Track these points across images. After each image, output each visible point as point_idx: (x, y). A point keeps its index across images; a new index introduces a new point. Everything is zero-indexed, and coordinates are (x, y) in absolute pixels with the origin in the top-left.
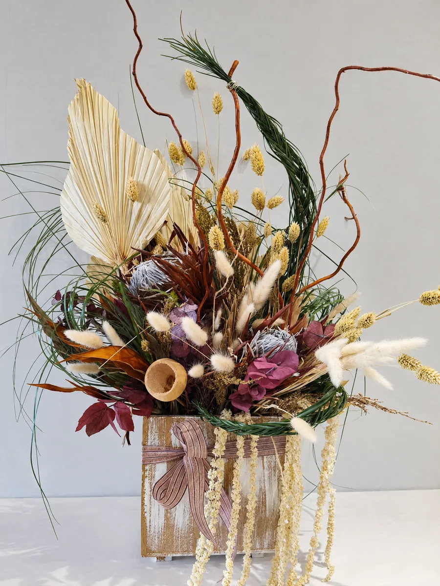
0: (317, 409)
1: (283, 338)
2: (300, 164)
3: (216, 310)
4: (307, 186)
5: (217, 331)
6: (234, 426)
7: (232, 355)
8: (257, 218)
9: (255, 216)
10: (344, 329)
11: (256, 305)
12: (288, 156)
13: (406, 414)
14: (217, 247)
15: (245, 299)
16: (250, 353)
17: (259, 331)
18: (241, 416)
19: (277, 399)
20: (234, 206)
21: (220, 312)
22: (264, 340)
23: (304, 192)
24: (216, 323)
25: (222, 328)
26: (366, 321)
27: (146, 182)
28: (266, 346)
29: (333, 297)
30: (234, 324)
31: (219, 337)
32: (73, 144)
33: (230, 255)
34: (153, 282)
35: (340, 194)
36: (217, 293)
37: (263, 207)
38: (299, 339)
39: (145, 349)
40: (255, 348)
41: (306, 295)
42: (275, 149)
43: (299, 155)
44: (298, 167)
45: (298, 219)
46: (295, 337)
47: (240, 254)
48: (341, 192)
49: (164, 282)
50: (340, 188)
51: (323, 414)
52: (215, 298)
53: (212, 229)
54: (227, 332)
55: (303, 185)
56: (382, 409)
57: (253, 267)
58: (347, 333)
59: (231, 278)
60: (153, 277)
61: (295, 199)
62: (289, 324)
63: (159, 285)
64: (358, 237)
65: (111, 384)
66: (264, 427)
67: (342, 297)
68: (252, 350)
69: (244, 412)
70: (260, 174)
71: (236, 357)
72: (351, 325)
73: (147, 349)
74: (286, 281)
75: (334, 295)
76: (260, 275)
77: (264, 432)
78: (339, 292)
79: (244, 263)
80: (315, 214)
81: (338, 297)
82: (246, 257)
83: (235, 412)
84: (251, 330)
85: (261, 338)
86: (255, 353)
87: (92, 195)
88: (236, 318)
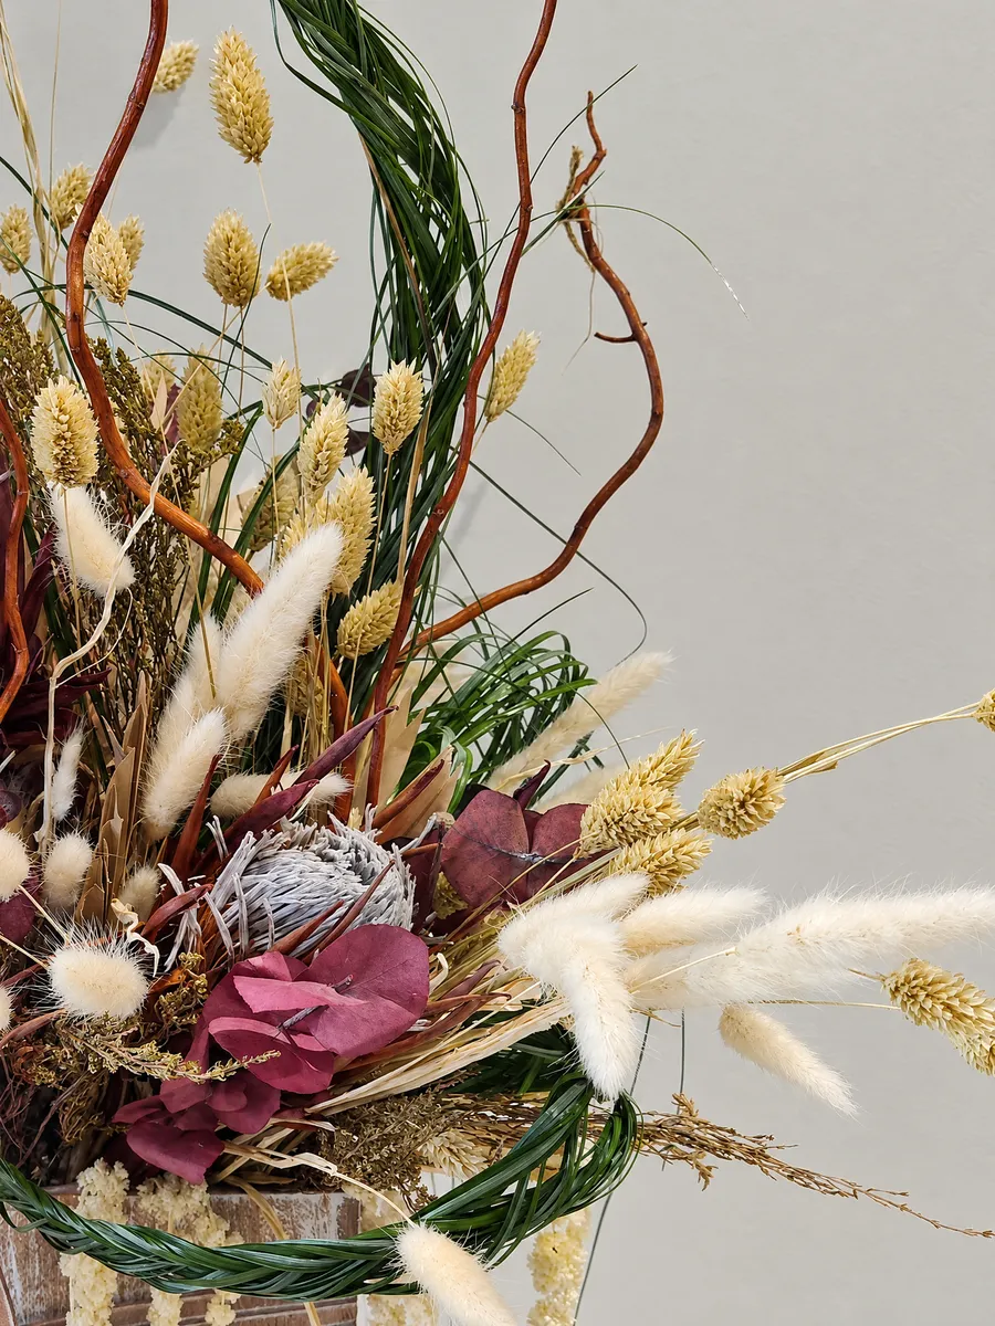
0: (510, 1181)
1: (355, 867)
2: (419, 112)
3: (61, 736)
4: (447, 207)
5: (62, 828)
6: (146, 1253)
7: (134, 937)
8: (226, 337)
9: (218, 333)
10: (627, 830)
11: (230, 714)
12: (372, 78)
13: (900, 1200)
14: (67, 473)
15: (185, 693)
16: (211, 931)
17: (250, 834)
18: (165, 1194)
19: (328, 1126)
20: (131, 293)
21: (73, 748)
22: (272, 875)
23: (434, 229)
24: (58, 793)
25: (84, 816)
26: (742, 805)
28: (284, 899)
29: (542, 673)
30: (137, 796)
31: (72, 856)
33: (120, 502)
35: (571, 236)
36: (59, 667)
37: (253, 292)
38: (421, 866)
40: (235, 906)
41: (431, 665)
42: (321, 49)
43: (419, 75)
44: (410, 123)
45: (407, 346)
46: (405, 858)
47: (164, 501)
48: (575, 226)
50: (573, 211)
51: (534, 1205)
52: (53, 687)
53: (48, 396)
54: (110, 834)
55: (429, 201)
56: (791, 1177)
57: (213, 547)
58: (641, 850)
59: (121, 597)
61: (397, 262)
62: (371, 798)
64: (657, 417)
66: (276, 1258)
67: (582, 669)
68: (220, 918)
69: (179, 1179)
70: (255, 156)
71: (151, 948)
72: (660, 815)
74: (354, 612)
75: (543, 665)
76: (239, 579)
77: (280, 1282)
78: (568, 648)
79: (171, 533)
80: (483, 328)
81: (565, 673)
82: (185, 508)
83: (142, 1175)
84: (215, 828)
85: (258, 863)
86: (234, 930)
88: (142, 774)
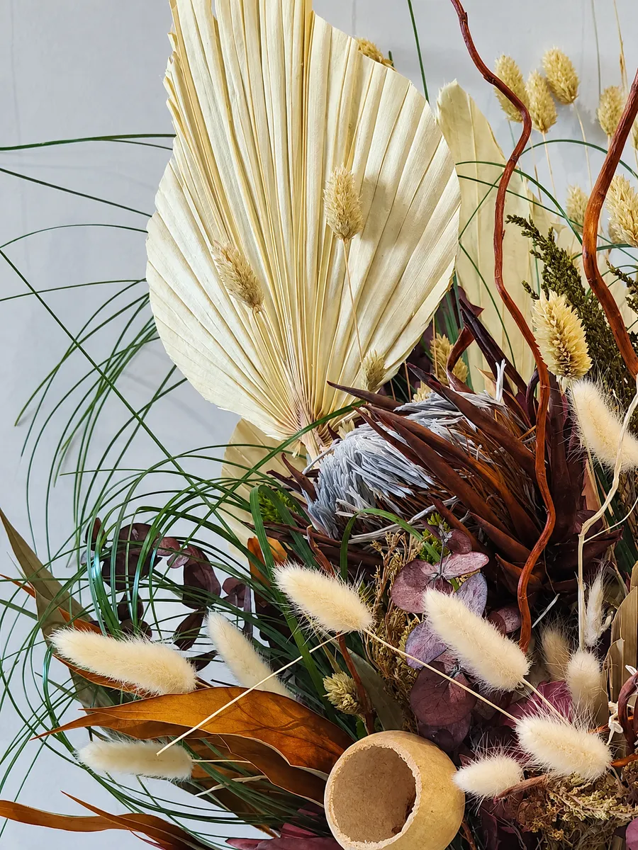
14: (563, 365)
21: (596, 590)
24: (589, 625)
27: (388, 176)
32: (179, 72)
34: (380, 488)
39: (340, 700)
49: (413, 487)
52: (582, 542)
54: (615, 652)
60: (379, 474)
63: (398, 498)
65: (247, 816)
73: (347, 701)
87: (231, 223)
